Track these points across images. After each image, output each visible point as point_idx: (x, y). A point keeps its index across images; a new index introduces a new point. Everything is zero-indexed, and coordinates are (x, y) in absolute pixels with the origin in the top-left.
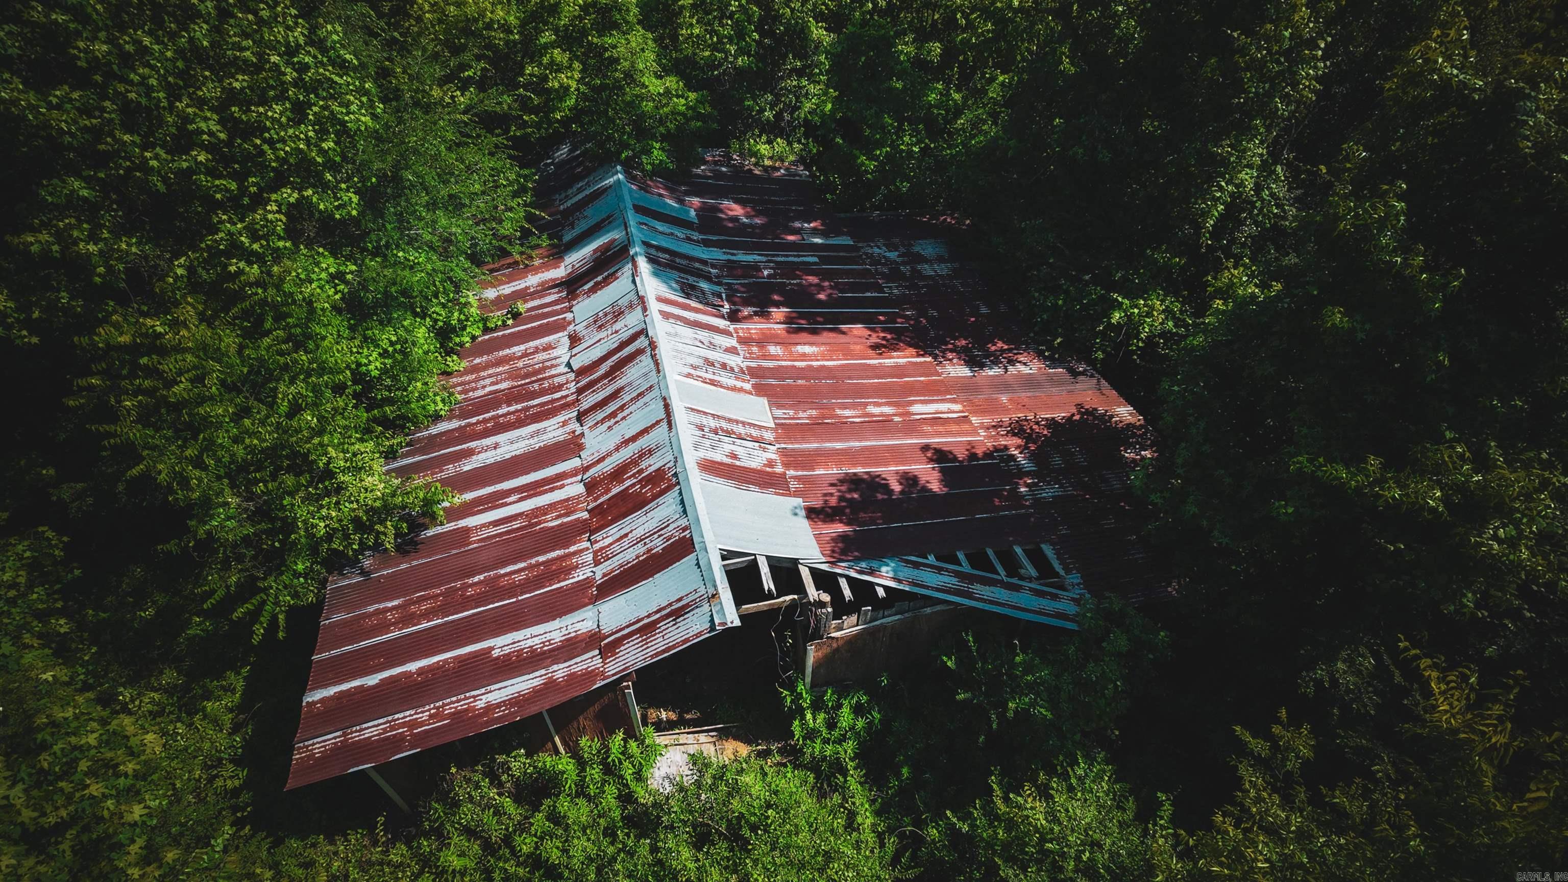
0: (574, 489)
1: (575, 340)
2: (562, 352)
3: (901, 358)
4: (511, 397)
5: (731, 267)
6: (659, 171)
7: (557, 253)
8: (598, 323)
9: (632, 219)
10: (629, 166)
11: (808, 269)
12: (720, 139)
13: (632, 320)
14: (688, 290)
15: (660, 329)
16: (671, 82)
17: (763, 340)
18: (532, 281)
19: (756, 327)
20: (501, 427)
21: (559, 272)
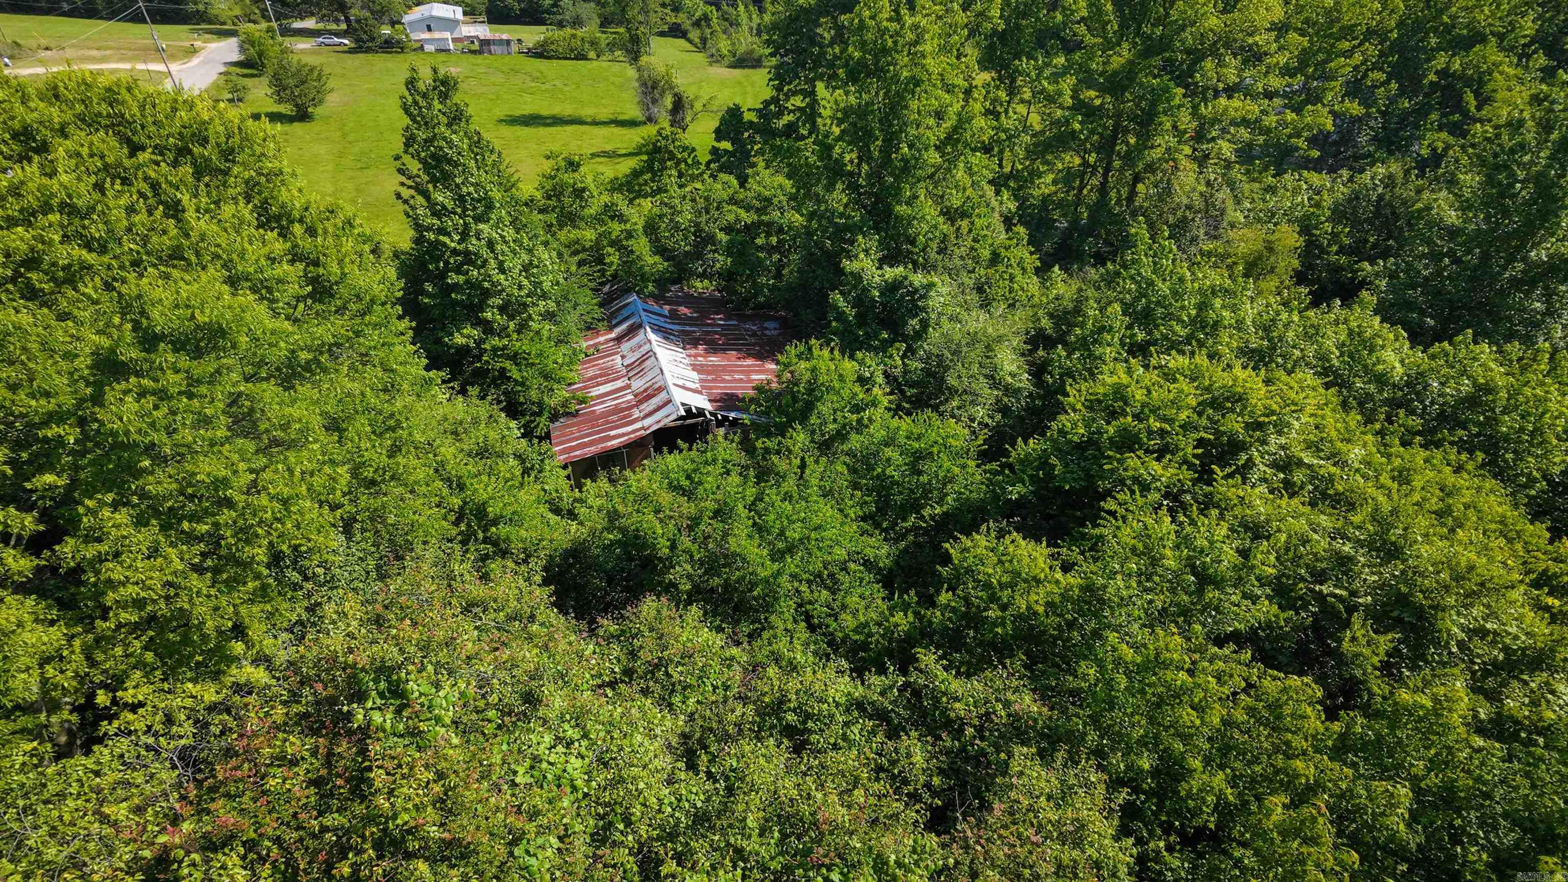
0: (630, 397)
1: (623, 357)
2: (618, 359)
3: (749, 362)
4: (601, 376)
5: (683, 332)
6: (652, 295)
7: (611, 328)
8: (632, 350)
9: (643, 314)
10: (638, 293)
11: (716, 333)
12: (678, 281)
13: (646, 347)
14: (665, 338)
15: (657, 350)
16: (657, 258)
17: (695, 356)
18: (601, 339)
19: (693, 352)
20: (598, 385)
21: (613, 335)
